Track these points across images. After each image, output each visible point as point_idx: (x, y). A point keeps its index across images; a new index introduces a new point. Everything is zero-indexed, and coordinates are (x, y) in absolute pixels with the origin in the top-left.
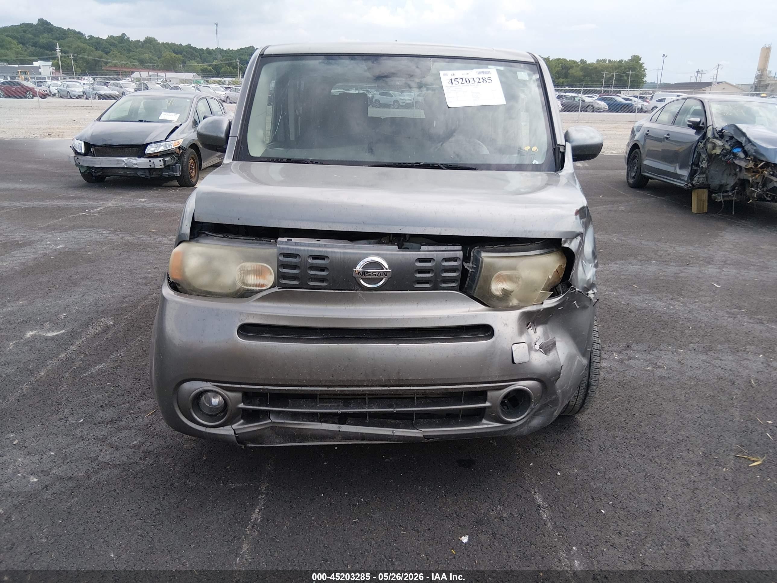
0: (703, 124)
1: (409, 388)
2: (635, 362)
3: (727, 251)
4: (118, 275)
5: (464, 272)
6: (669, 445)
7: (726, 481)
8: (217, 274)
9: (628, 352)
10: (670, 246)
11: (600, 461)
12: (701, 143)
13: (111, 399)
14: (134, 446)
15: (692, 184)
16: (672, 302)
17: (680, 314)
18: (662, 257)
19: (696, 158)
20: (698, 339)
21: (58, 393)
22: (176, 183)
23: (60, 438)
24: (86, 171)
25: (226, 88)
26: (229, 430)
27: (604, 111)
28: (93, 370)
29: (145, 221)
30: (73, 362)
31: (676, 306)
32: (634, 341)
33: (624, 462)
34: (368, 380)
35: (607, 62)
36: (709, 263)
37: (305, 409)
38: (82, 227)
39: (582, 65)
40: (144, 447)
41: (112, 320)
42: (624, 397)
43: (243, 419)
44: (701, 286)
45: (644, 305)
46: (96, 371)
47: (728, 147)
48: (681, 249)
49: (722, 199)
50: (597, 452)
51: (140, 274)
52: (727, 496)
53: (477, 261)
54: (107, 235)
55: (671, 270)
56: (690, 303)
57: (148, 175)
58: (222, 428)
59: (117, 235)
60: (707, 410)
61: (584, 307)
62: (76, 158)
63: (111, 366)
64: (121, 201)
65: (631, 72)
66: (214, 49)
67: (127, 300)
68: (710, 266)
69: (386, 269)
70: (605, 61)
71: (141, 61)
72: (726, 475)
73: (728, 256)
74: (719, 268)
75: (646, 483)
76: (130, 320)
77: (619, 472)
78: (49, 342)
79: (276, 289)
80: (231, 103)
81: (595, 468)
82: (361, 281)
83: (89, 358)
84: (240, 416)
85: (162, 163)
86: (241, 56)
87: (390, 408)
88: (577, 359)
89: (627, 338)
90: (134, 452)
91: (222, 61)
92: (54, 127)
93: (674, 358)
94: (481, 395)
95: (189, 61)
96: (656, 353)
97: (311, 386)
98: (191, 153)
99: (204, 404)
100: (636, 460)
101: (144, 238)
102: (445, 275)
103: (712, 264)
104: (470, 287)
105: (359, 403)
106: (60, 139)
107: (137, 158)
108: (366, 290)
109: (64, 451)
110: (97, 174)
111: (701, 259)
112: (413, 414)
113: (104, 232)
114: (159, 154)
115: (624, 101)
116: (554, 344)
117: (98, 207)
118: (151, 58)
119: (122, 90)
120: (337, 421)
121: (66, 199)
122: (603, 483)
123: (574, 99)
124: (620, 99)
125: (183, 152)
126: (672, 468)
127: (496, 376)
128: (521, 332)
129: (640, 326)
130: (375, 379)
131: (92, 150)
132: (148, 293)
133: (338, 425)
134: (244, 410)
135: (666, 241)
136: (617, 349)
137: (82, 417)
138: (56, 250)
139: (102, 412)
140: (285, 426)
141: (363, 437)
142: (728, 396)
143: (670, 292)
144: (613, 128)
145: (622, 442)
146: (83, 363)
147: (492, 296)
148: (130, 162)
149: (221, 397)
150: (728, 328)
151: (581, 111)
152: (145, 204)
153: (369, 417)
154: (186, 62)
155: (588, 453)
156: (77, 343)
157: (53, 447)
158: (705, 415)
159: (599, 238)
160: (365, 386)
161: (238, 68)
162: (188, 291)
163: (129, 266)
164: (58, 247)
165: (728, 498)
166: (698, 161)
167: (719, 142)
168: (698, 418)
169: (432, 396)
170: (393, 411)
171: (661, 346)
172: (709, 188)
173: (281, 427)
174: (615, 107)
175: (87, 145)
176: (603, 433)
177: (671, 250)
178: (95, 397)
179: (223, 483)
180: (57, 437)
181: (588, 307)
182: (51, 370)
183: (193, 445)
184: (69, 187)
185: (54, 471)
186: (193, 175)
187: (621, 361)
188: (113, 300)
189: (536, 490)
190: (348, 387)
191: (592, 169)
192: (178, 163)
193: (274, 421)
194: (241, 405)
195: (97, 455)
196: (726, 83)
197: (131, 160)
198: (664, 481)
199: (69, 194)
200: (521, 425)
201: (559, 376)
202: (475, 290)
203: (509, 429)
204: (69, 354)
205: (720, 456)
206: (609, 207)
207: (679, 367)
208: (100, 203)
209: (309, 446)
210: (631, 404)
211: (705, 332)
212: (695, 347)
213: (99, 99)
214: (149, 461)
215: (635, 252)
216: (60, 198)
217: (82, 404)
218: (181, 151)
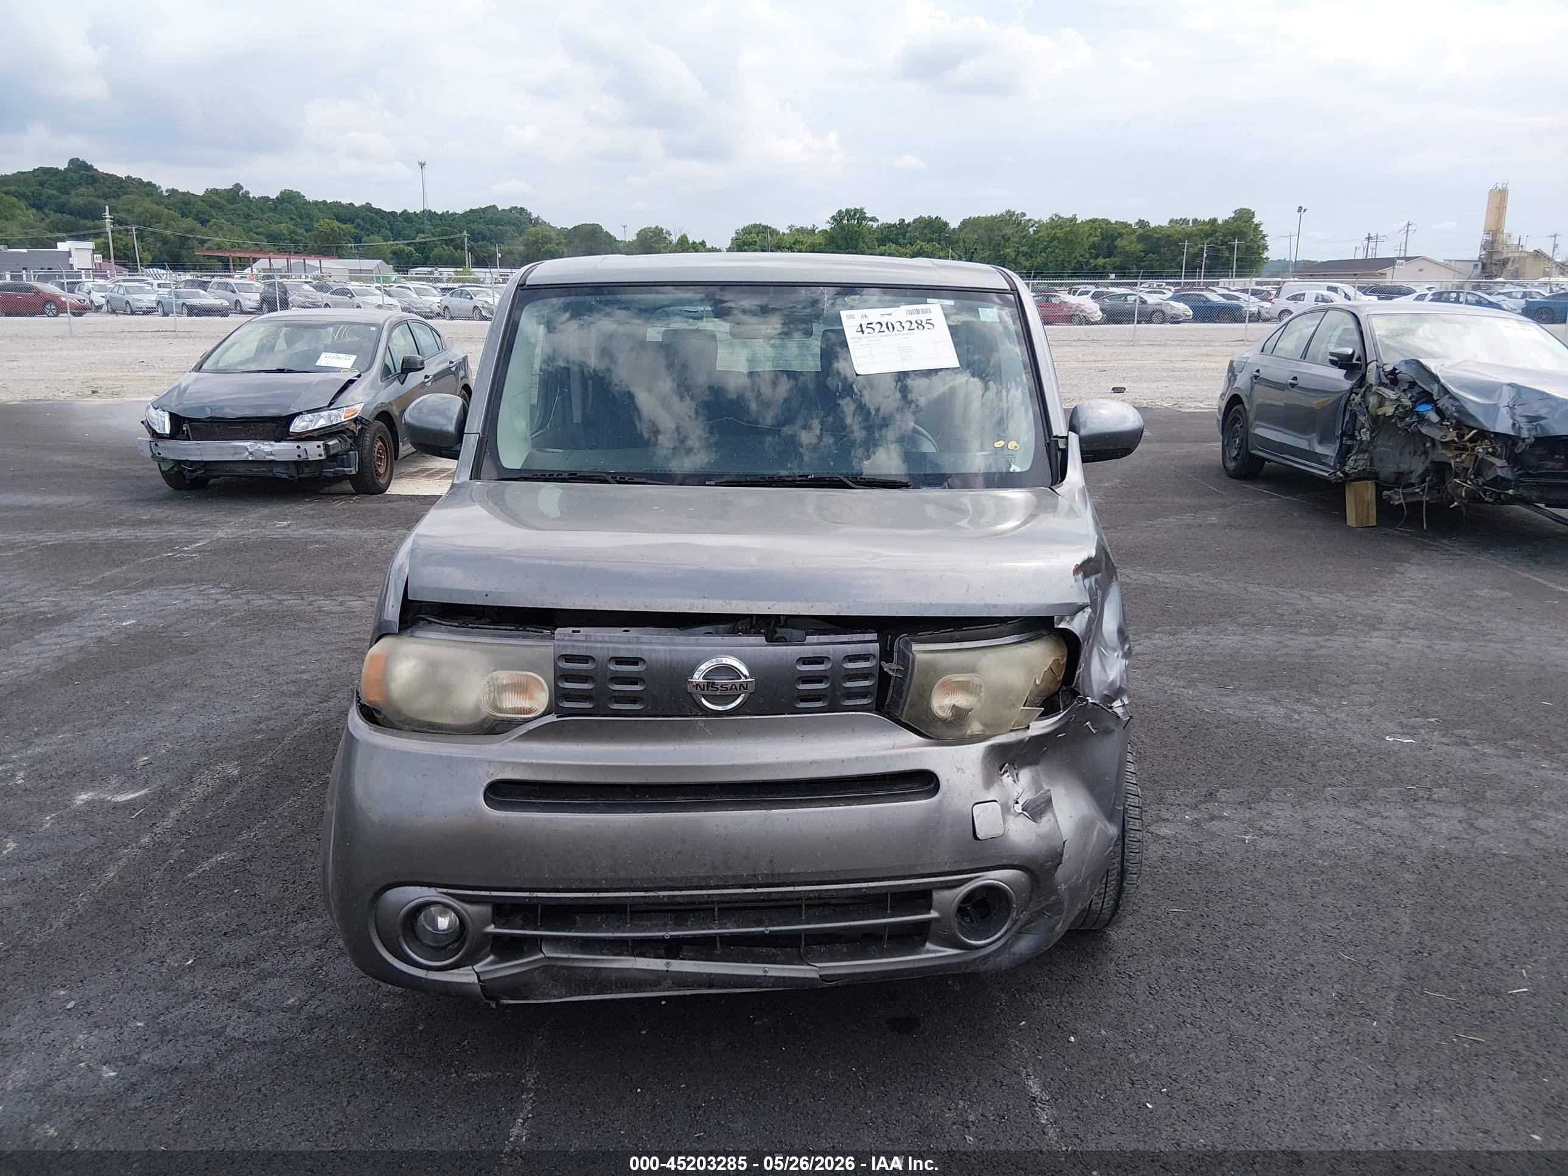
0: (1359, 359)
1: (791, 889)
2: (1222, 825)
3: (1411, 602)
4: (243, 678)
5: (884, 679)
6: (1276, 981)
7: (1377, 1045)
8: (445, 690)
9: (1209, 805)
10: (1301, 595)
11: (1147, 1014)
12: (1357, 394)
13: (243, 920)
14: (290, 1008)
15: (1343, 472)
16: (1298, 706)
17: (1312, 730)
18: (1285, 618)
19: (1348, 422)
20: (1341, 778)
21: (142, 911)
22: (348, 486)
23: (152, 995)
24: (172, 468)
25: (444, 290)
26: (469, 974)
27: (1184, 321)
28: (206, 866)
29: (290, 567)
30: (168, 851)
31: (1306, 715)
32: (1223, 785)
33: (1192, 1014)
34: (718, 877)
35: (1191, 224)
36: (1374, 628)
37: (606, 932)
38: (167, 581)
39: (1141, 231)
40: (308, 1009)
41: (236, 767)
42: (1198, 892)
43: (495, 954)
44: (1354, 673)
45: (1246, 714)
46: (212, 868)
47: (1406, 402)
48: (1322, 601)
49: (1402, 501)
50: (1144, 997)
51: (285, 674)
52: (1377, 1072)
53: (906, 660)
54: (218, 597)
55: (1300, 642)
56: (1332, 708)
57: (294, 474)
58: (455, 971)
59: (237, 596)
60: (1350, 914)
61: (1108, 732)
62: (153, 444)
63: (240, 857)
64: (242, 526)
65: (1236, 242)
66: (418, 212)
67: (263, 726)
68: (1376, 634)
69: (746, 677)
70: (1185, 221)
71: (273, 238)
72: (1378, 1034)
73: (1412, 612)
74: (1392, 638)
75: (1231, 1051)
76: (270, 766)
77: (1182, 1033)
78: (120, 812)
79: (552, 718)
80: (452, 318)
81: (1140, 1026)
82: (703, 700)
83: (198, 842)
84: (489, 948)
85: (321, 450)
86: (471, 225)
87: (757, 926)
88: (1098, 826)
89: (1209, 778)
90: (290, 1019)
91: (433, 235)
92: (103, 375)
93: (1296, 815)
94: (921, 898)
95: (368, 235)
96: (1262, 806)
97: (615, 891)
98: (378, 429)
99: (424, 927)
100: (1215, 1011)
101: (291, 601)
102: (849, 684)
103: (1379, 630)
104: (895, 704)
105: (703, 919)
106: (116, 400)
107: (273, 443)
108: (712, 716)
109: (162, 1018)
110: (194, 475)
111: (1359, 619)
112: (800, 936)
113: (213, 591)
114: (315, 434)
115: (1224, 301)
116: (1049, 802)
117: (197, 541)
118: (291, 232)
119: (235, 297)
120: (662, 952)
121: (132, 525)
122: (1152, 1054)
123: (1126, 300)
124: (1215, 297)
125: (362, 428)
126: (1280, 1023)
127: (946, 863)
128: (989, 781)
129: (1235, 755)
130: (729, 873)
131: (184, 429)
132: (301, 712)
133: (665, 961)
134: (496, 937)
135: (1294, 585)
136: (1190, 800)
137: (190, 955)
138: (120, 630)
139: (226, 945)
140: (570, 964)
141: (710, 980)
142: (1391, 885)
143: (1296, 687)
144: (1202, 355)
145: (1192, 977)
146: (186, 852)
147: (935, 719)
148: (259, 450)
149: (453, 914)
150: (1402, 755)
151: (1139, 322)
152: (289, 531)
153: (721, 944)
154: (361, 237)
155: (1127, 1000)
156: (173, 814)
157: (139, 1012)
158: (1347, 922)
159: (1166, 581)
160: (711, 888)
161: (466, 248)
162: (396, 723)
163: (263, 659)
164: (124, 624)
165: (1378, 1076)
166: (1352, 428)
167: (1390, 394)
168: (1333, 928)
169: (836, 901)
170: (763, 932)
171: (1273, 793)
172: (1377, 479)
173: (563, 967)
174: (1206, 313)
175: (176, 420)
176: (1157, 961)
177: (1302, 604)
178: (214, 916)
179: (456, 1072)
180: (147, 994)
181: (1114, 731)
182: (126, 866)
183: (399, 1003)
184: (138, 500)
185: (145, 1058)
186: (381, 470)
187: (1196, 824)
188: (236, 728)
189: (1030, 1070)
190: (681, 890)
191: (1158, 442)
192: (352, 450)
193: (550, 955)
194: (491, 929)
195: (222, 1024)
196: (1425, 259)
197: (262, 447)
198: (1263, 1047)
199: (140, 515)
200: (994, 951)
201: (1061, 859)
202: (903, 709)
203: (975, 960)
204: (159, 835)
205: (1368, 999)
206: (1187, 518)
207: (1302, 833)
208: (202, 530)
209: (613, 1000)
210: (1210, 904)
211: (1356, 764)
212: (1336, 793)
213: (189, 315)
214: (319, 1034)
215: (1234, 607)
216: (121, 523)
217: (189, 930)
218: (360, 427)
